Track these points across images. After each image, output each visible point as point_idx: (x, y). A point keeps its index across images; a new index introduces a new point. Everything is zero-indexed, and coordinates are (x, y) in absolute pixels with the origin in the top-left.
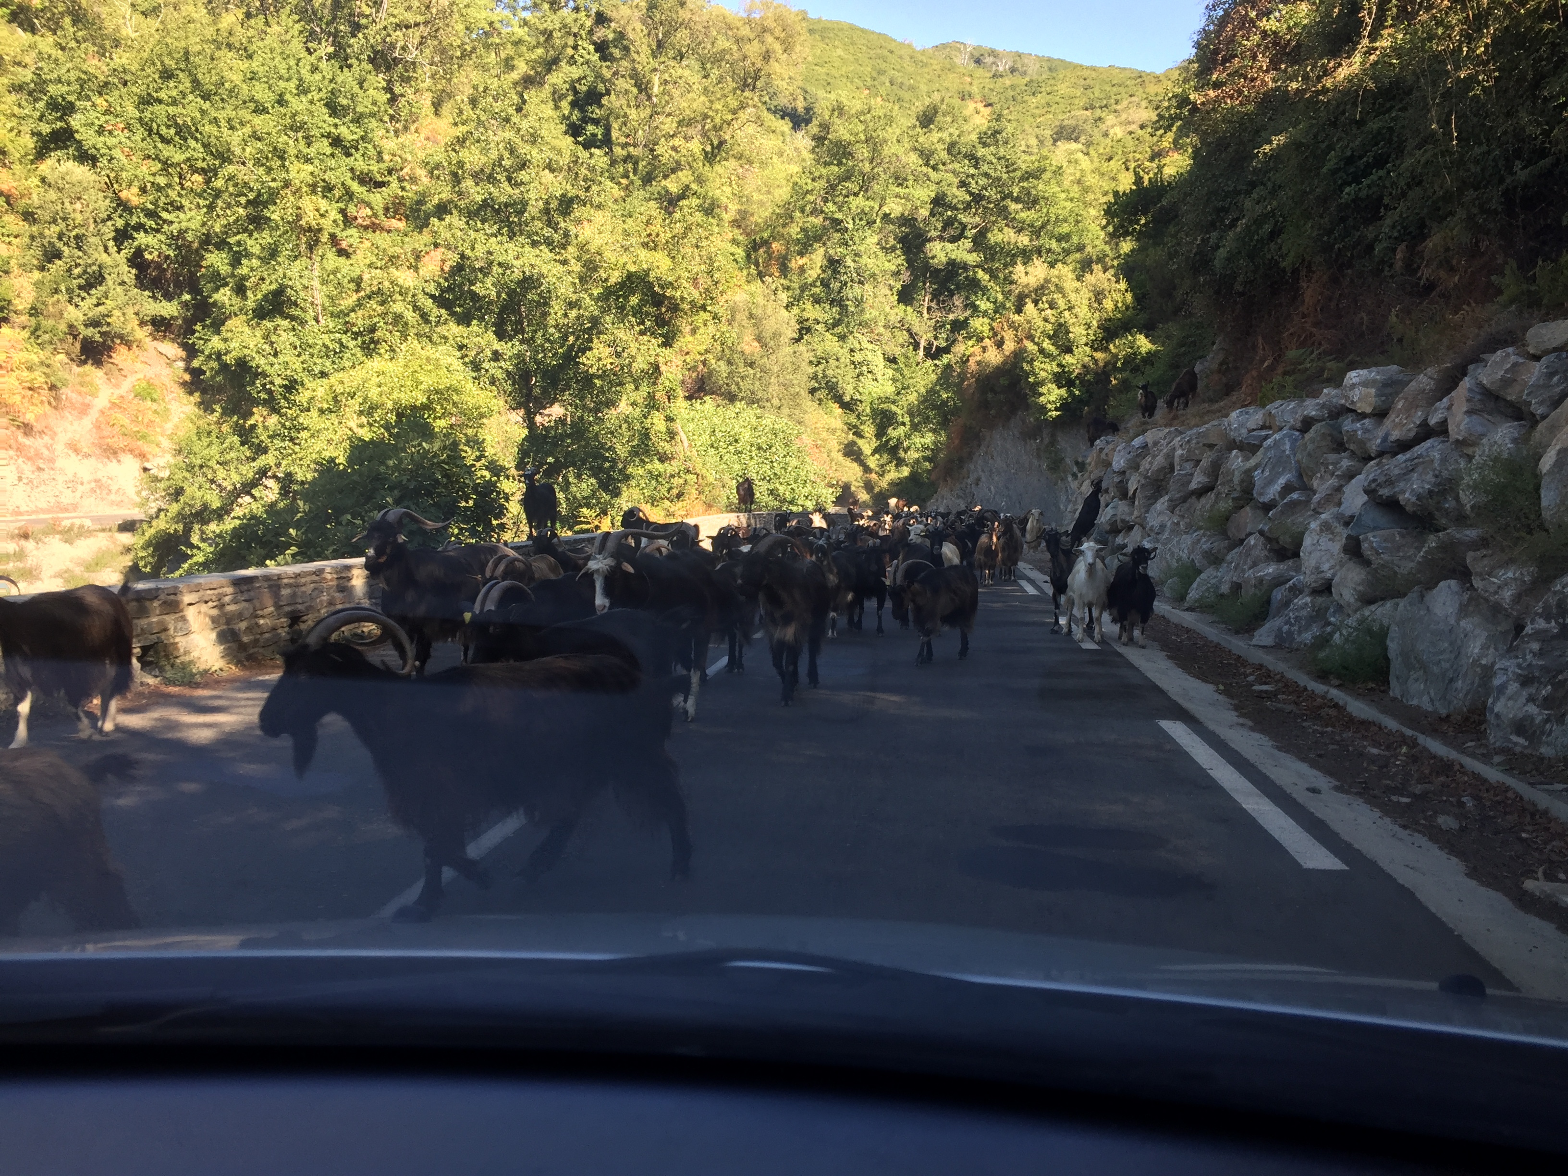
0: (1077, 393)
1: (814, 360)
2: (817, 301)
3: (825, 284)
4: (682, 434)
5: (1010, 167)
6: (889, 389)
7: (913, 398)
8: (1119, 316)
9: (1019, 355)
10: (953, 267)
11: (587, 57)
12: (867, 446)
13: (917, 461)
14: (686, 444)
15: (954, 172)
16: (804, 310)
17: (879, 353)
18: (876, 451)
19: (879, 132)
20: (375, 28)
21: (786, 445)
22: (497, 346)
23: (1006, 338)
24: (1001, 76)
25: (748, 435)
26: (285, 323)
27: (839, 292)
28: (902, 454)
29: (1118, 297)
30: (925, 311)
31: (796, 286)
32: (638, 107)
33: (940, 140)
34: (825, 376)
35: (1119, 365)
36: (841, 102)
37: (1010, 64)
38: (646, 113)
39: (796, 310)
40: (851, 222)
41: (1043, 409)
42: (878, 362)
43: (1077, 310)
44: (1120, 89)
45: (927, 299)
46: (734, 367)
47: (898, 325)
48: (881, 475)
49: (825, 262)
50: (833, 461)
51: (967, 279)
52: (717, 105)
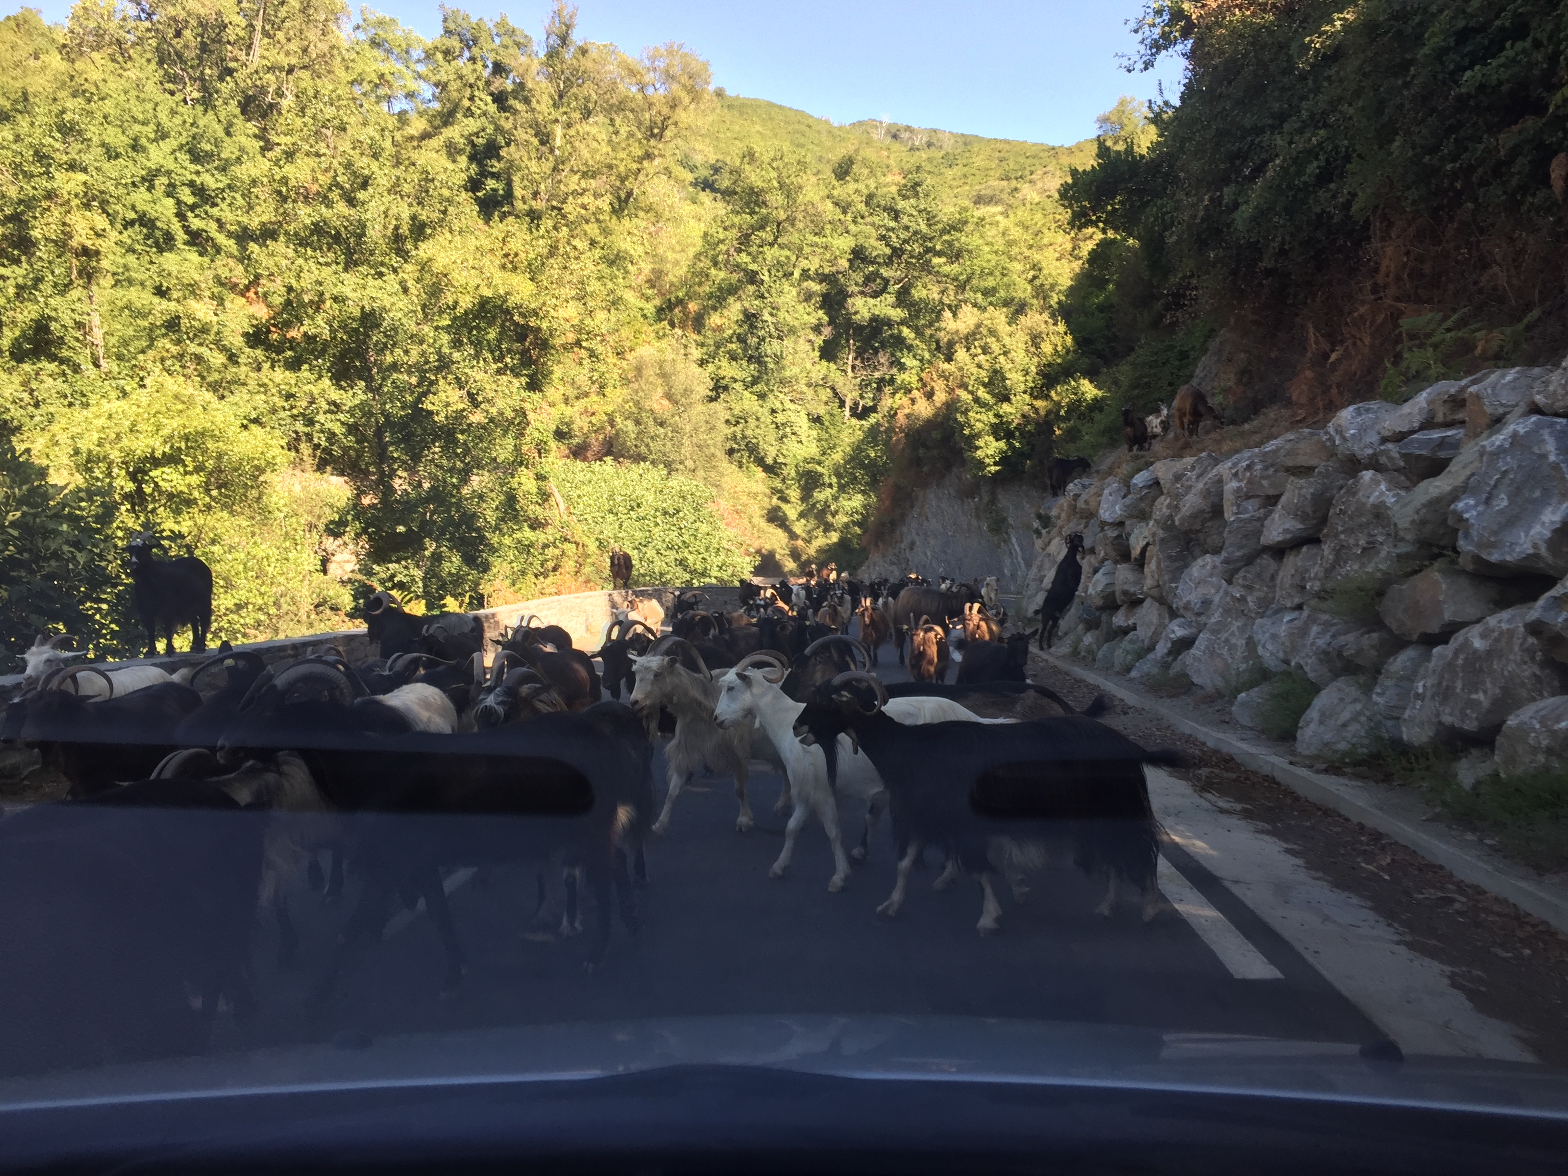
0: (1017, 445)
1: (733, 421)
2: (733, 357)
3: (742, 339)
4: (557, 494)
5: (931, 220)
6: (812, 450)
7: (838, 457)
8: (1059, 361)
9: (951, 406)
10: (878, 324)
11: (484, 108)
12: (791, 512)
13: (846, 526)
14: (562, 506)
15: (873, 224)
16: (719, 368)
17: (803, 414)
18: (802, 515)
19: (793, 179)
20: (245, 72)
21: (696, 510)
22: (335, 395)
23: (937, 388)
24: (918, 149)
25: (651, 498)
26: (52, 367)
27: (757, 348)
28: (830, 518)
29: (1057, 340)
30: (849, 370)
31: (711, 342)
32: (540, 158)
33: (857, 191)
34: (744, 437)
35: (1062, 413)
36: (752, 148)
37: (925, 140)
38: (547, 166)
39: (711, 368)
40: (767, 274)
41: (981, 464)
42: (802, 423)
43: (1013, 354)
44: (1034, 161)
45: (850, 357)
46: (642, 427)
47: (821, 382)
48: (808, 541)
49: (741, 317)
50: (754, 527)
51: (891, 336)
52: (622, 155)
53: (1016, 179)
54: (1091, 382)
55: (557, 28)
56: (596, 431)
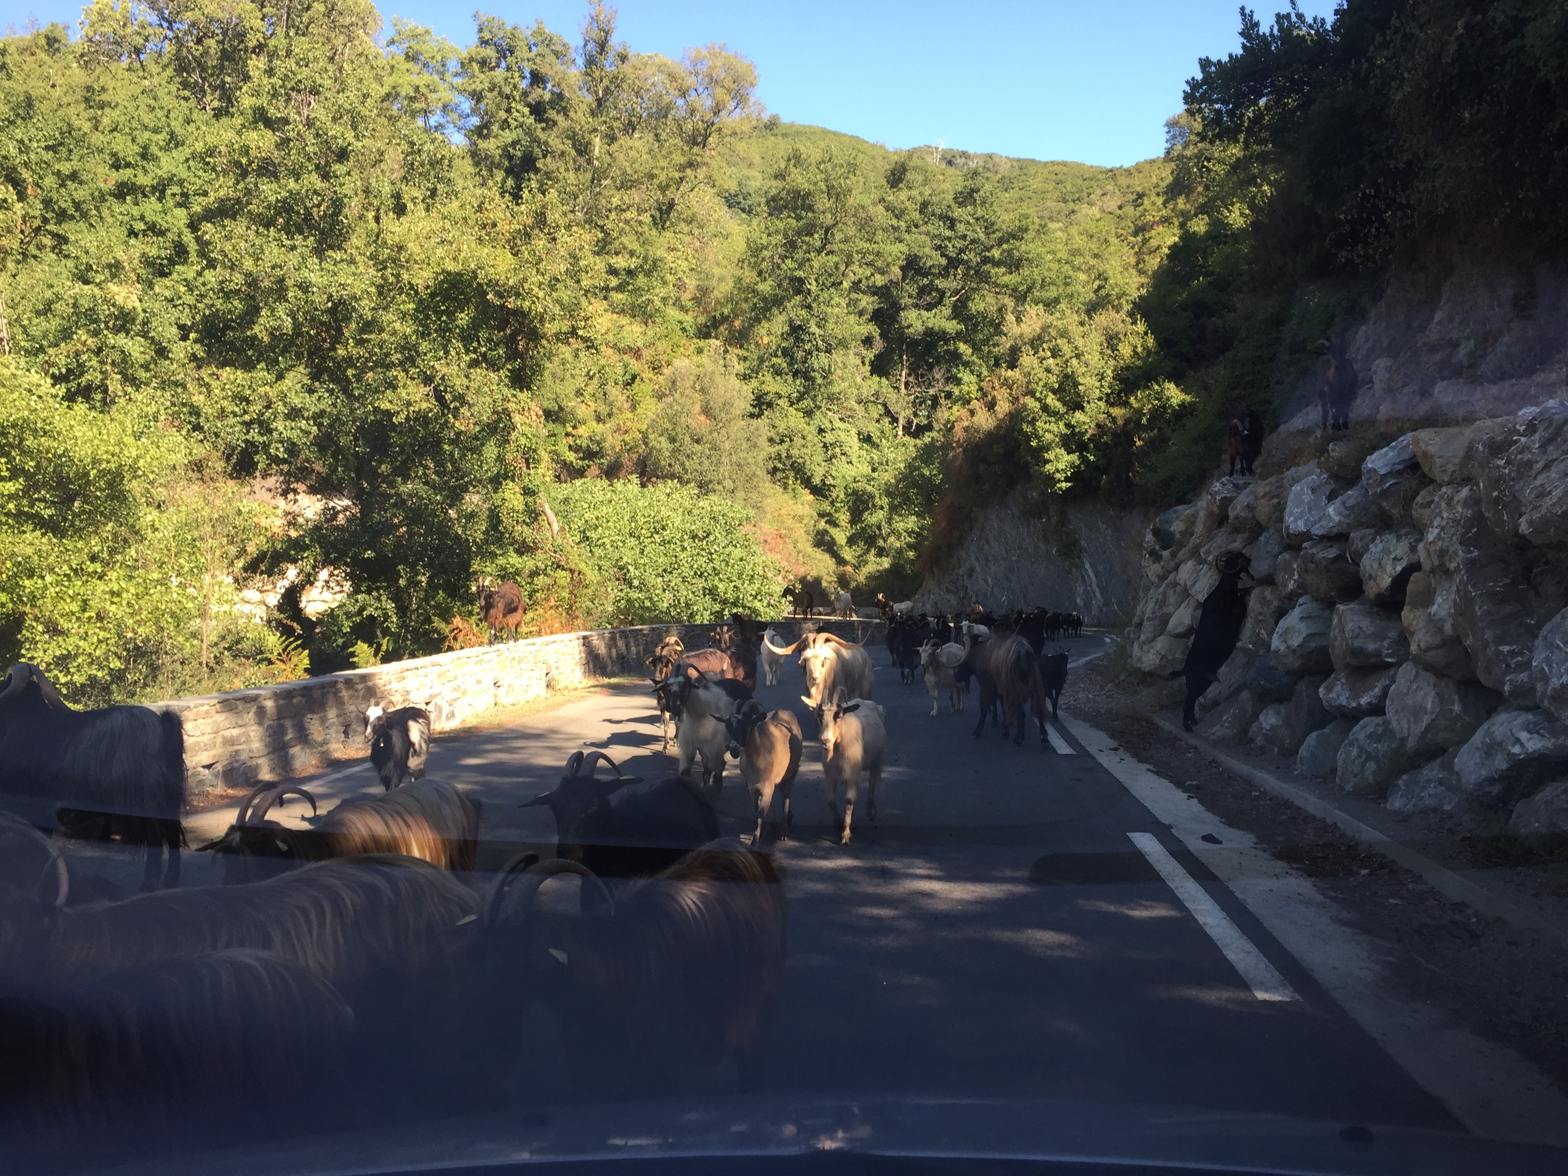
0: (1092, 458)
1: (777, 439)
2: (778, 372)
3: (787, 353)
4: (548, 513)
5: (989, 227)
6: (863, 470)
7: (890, 475)
9: (1016, 417)
10: (933, 337)
11: (521, 119)
12: (840, 536)
13: (899, 550)
14: (555, 526)
15: (928, 234)
16: (764, 383)
17: (854, 432)
18: (851, 540)
19: (841, 181)
21: (728, 532)
23: (999, 397)
25: (678, 520)
27: (805, 362)
28: (881, 542)
29: (1136, 341)
30: (903, 387)
31: (754, 356)
32: (577, 170)
33: (910, 199)
34: (788, 457)
35: (1144, 421)
37: (981, 164)
38: (585, 177)
39: (754, 383)
40: (814, 283)
42: (853, 443)
43: (1086, 357)
44: (1093, 183)
45: (904, 373)
46: (678, 444)
47: (872, 399)
48: (856, 568)
49: (786, 328)
50: (799, 552)
51: (947, 351)
52: (663, 163)
53: (1074, 201)
54: (1177, 386)
55: (595, 34)
56: (628, 451)
